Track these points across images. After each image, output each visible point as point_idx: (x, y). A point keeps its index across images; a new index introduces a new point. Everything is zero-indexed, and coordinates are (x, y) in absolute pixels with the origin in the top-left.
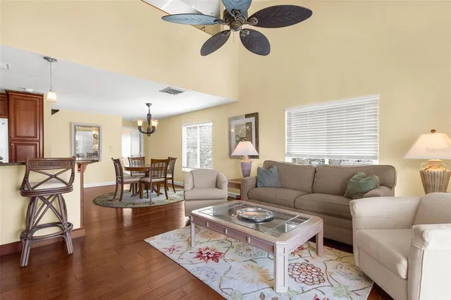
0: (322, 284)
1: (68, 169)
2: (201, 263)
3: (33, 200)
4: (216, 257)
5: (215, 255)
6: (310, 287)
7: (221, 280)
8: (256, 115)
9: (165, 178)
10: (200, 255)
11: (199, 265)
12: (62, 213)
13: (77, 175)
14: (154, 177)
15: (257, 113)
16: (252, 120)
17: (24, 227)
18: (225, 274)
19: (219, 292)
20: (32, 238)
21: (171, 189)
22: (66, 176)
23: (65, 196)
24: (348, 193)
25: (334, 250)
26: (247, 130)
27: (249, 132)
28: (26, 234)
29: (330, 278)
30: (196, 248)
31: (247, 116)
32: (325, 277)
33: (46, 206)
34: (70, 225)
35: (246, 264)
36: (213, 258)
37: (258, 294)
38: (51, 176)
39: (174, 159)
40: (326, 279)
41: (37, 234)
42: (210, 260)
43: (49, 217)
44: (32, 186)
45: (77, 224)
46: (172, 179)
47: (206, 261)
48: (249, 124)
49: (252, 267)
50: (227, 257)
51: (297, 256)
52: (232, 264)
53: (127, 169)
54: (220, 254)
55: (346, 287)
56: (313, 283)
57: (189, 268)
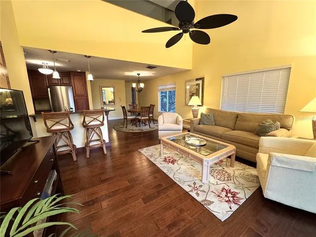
0: (229, 182)
1: (101, 115)
2: (165, 164)
3: (88, 129)
4: (173, 162)
5: (173, 161)
6: (222, 182)
7: (175, 174)
8: (202, 79)
9: (149, 116)
10: (165, 160)
11: (164, 165)
12: (100, 135)
13: (105, 117)
14: (143, 116)
15: (203, 78)
16: (200, 82)
17: (86, 141)
18: (177, 171)
19: (173, 179)
20: (90, 147)
21: (152, 122)
22: (101, 118)
23: (101, 128)
24: (257, 132)
25: (242, 164)
26: (197, 89)
27: (198, 90)
28: (87, 144)
29: (235, 179)
30: (163, 156)
31: (197, 80)
32: (232, 178)
33: (93, 132)
34: (104, 141)
35: (188, 167)
36: (171, 162)
37: (193, 182)
38: (94, 119)
39: (154, 106)
40: (232, 179)
41: (91, 144)
42: (170, 164)
43: (95, 137)
44: (87, 123)
45: (107, 141)
46: (152, 117)
47: (168, 163)
48: (198, 85)
49: (192, 168)
50: (179, 162)
51: (218, 166)
52: (181, 166)
53: (129, 111)
54: (176, 160)
55: (243, 185)
56: (224, 180)
57: (159, 166)
